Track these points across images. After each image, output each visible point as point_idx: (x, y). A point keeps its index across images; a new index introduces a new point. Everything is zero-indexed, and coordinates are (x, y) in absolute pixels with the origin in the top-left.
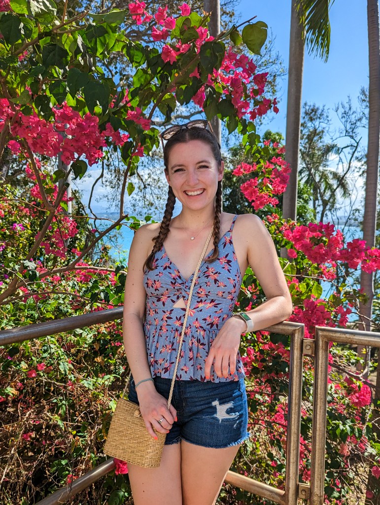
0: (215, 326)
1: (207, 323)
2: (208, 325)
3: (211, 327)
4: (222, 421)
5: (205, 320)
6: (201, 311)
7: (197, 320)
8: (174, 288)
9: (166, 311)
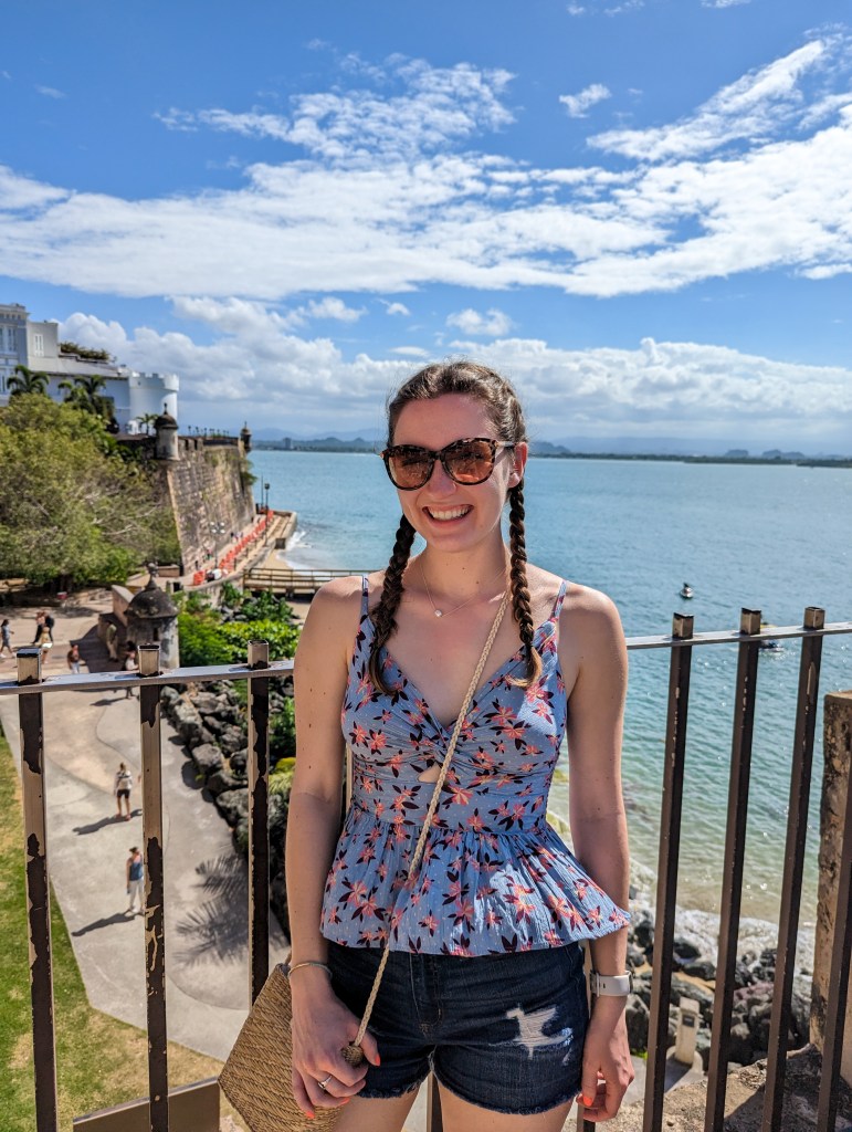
0: (516, 824)
1: (499, 820)
2: (502, 823)
3: (507, 828)
4: (535, 1053)
5: (494, 812)
6: (486, 791)
7: (476, 813)
8: (417, 749)
9: (402, 789)
